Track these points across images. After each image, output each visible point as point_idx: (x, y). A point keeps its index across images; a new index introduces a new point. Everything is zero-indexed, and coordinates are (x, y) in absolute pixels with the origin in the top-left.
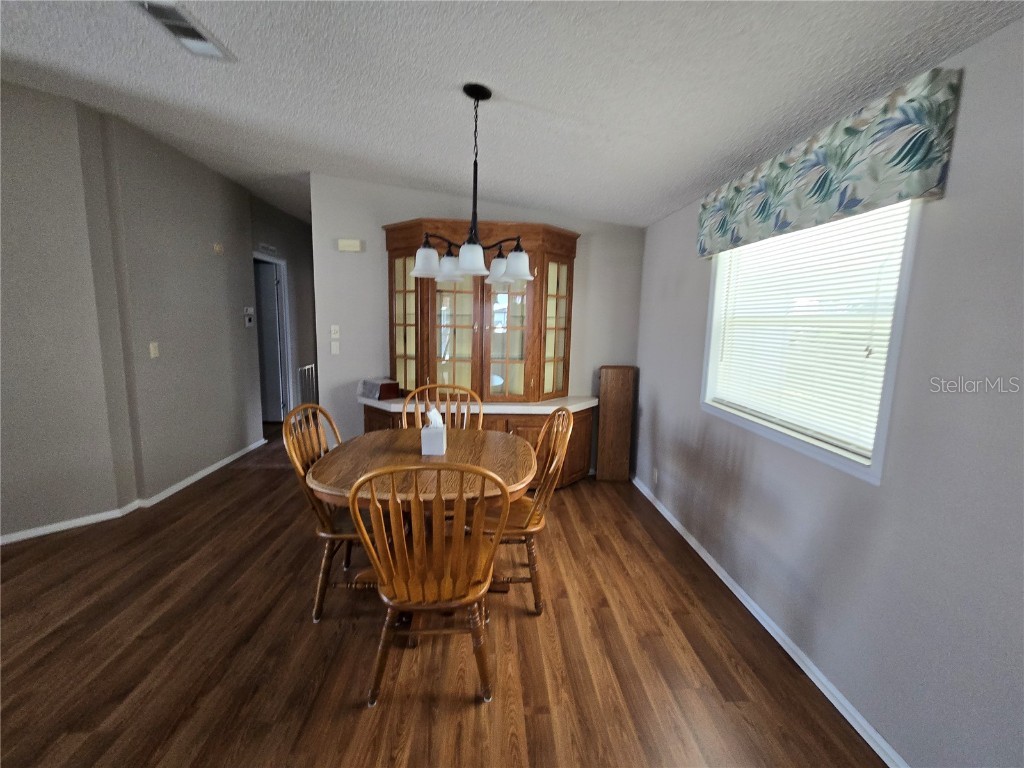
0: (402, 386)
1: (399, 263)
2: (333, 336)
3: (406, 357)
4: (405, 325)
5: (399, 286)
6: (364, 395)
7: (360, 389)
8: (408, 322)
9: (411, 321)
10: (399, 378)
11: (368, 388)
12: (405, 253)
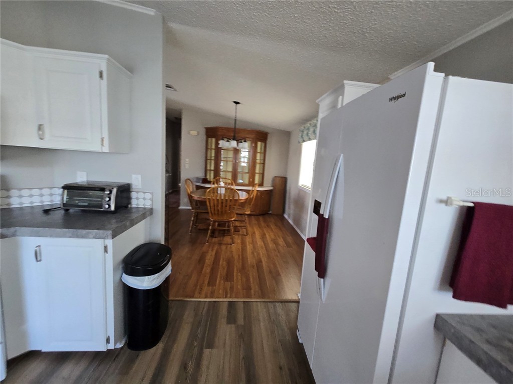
0: (209, 180)
1: (210, 140)
2: (186, 162)
3: (210, 170)
4: (211, 160)
5: (209, 146)
7: (196, 180)
9: (213, 158)
10: (208, 177)
11: (198, 179)
12: (212, 137)
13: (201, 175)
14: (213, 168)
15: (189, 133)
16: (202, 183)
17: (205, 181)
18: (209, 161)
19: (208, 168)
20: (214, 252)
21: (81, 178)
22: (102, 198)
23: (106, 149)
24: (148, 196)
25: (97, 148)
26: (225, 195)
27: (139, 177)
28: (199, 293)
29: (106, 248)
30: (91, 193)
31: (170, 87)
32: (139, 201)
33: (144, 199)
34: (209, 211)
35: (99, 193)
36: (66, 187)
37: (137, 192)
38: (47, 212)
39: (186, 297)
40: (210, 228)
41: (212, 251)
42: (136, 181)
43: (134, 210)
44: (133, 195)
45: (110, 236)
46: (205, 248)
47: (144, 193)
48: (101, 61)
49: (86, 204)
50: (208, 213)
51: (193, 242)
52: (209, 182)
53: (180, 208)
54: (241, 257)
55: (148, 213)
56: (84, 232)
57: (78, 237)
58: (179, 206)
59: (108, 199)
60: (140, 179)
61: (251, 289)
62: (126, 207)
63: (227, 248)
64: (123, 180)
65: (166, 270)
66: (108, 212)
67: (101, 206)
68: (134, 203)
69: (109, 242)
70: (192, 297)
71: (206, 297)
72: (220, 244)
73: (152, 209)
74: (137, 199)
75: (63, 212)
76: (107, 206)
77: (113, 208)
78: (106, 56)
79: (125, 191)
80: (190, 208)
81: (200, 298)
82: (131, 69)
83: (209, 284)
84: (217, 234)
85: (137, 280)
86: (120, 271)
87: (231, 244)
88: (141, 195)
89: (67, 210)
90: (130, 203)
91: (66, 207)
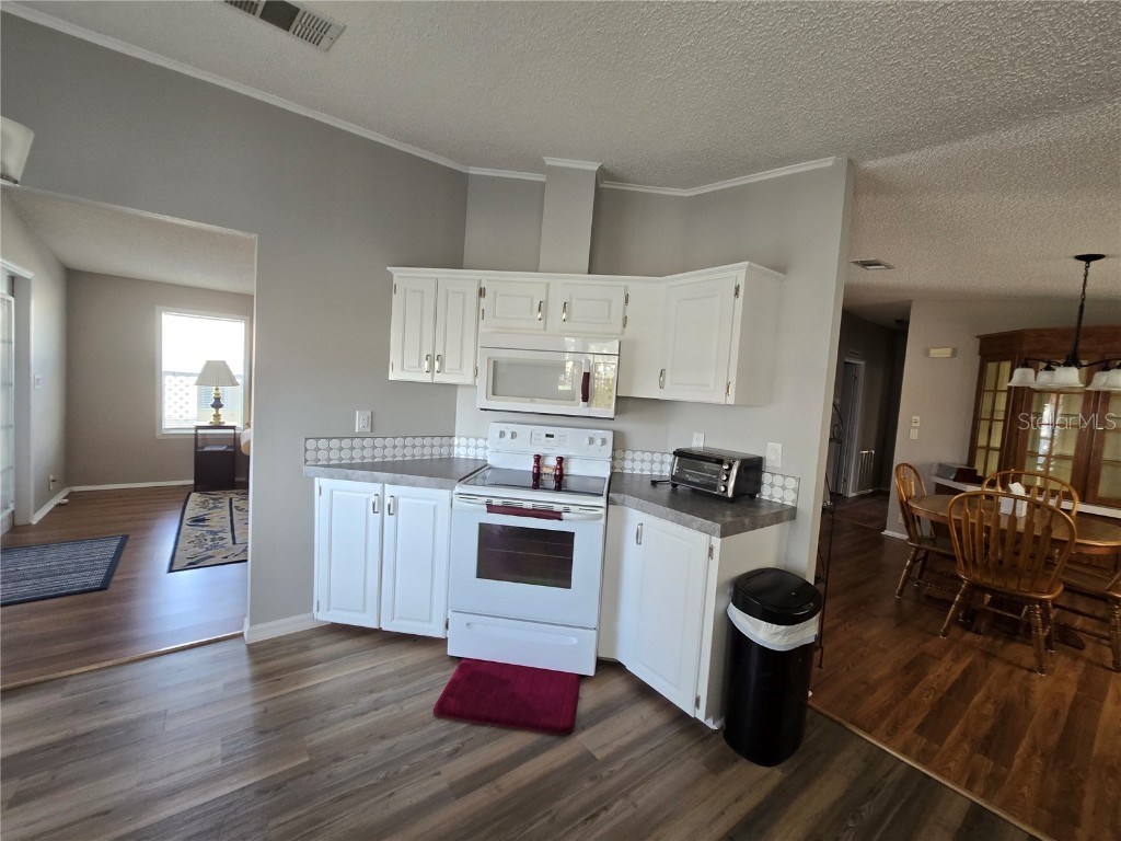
0: (980, 473)
1: (992, 367)
2: (914, 425)
3: (988, 448)
4: (992, 420)
5: (989, 385)
6: (938, 475)
7: (934, 471)
8: (995, 417)
9: (1001, 417)
10: (979, 467)
11: (943, 470)
12: (1000, 358)
13: (956, 457)
14: (996, 442)
15: (927, 353)
16: (955, 480)
17: (968, 475)
18: (984, 426)
19: (982, 441)
20: (960, 668)
21: (697, 443)
22: (718, 474)
23: (731, 400)
24: (791, 483)
25: (719, 398)
26: (1029, 523)
27: (779, 446)
28: (888, 734)
29: (711, 549)
30: (707, 465)
31: (879, 265)
32: (774, 490)
33: (784, 488)
34: (957, 552)
35: (715, 467)
36: (679, 454)
37: (773, 474)
38: (654, 483)
39: (852, 723)
40: (957, 599)
41: (956, 659)
42: (773, 456)
43: (763, 504)
44: (766, 478)
45: (718, 533)
46: (931, 646)
47: (785, 477)
48: (738, 273)
49: (698, 481)
50: (953, 558)
51: (901, 620)
52: (979, 481)
53: (886, 532)
54: (1062, 720)
55: (788, 514)
56: (688, 517)
57: (679, 523)
58: (884, 529)
59: (725, 478)
60: (779, 451)
61: (1077, 824)
62: (752, 496)
63: (1011, 673)
64: (752, 451)
65: (803, 629)
66: (722, 499)
67: (715, 487)
68: (766, 493)
69: (717, 542)
70: (869, 732)
71: (904, 753)
72: (989, 655)
73: (794, 509)
74: (772, 485)
75: (670, 487)
76: (723, 489)
77: (730, 494)
78: (747, 263)
79: (752, 469)
80: (906, 537)
81: (886, 743)
82: (781, 269)
83: (921, 729)
84: (983, 625)
85: (749, 621)
86: (726, 598)
87: (1031, 670)
88: (778, 480)
89: (675, 486)
90: (759, 491)
91: (675, 480)
